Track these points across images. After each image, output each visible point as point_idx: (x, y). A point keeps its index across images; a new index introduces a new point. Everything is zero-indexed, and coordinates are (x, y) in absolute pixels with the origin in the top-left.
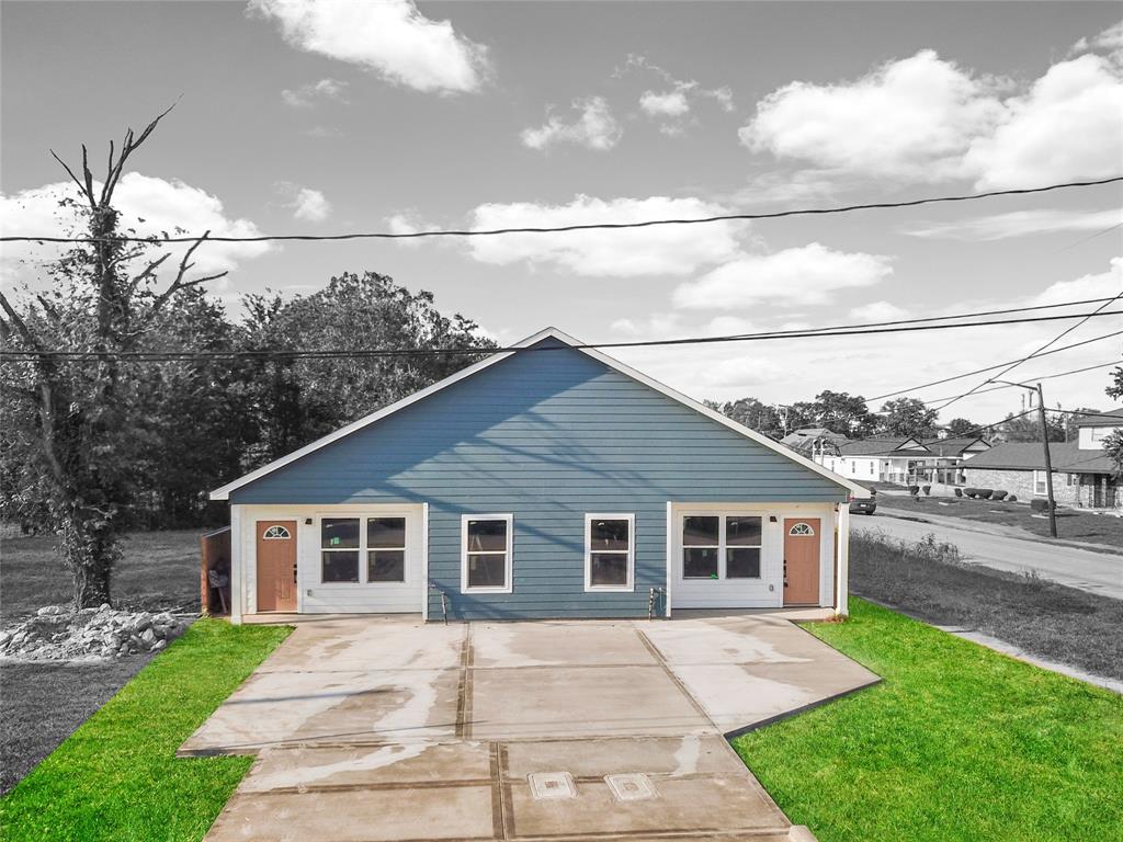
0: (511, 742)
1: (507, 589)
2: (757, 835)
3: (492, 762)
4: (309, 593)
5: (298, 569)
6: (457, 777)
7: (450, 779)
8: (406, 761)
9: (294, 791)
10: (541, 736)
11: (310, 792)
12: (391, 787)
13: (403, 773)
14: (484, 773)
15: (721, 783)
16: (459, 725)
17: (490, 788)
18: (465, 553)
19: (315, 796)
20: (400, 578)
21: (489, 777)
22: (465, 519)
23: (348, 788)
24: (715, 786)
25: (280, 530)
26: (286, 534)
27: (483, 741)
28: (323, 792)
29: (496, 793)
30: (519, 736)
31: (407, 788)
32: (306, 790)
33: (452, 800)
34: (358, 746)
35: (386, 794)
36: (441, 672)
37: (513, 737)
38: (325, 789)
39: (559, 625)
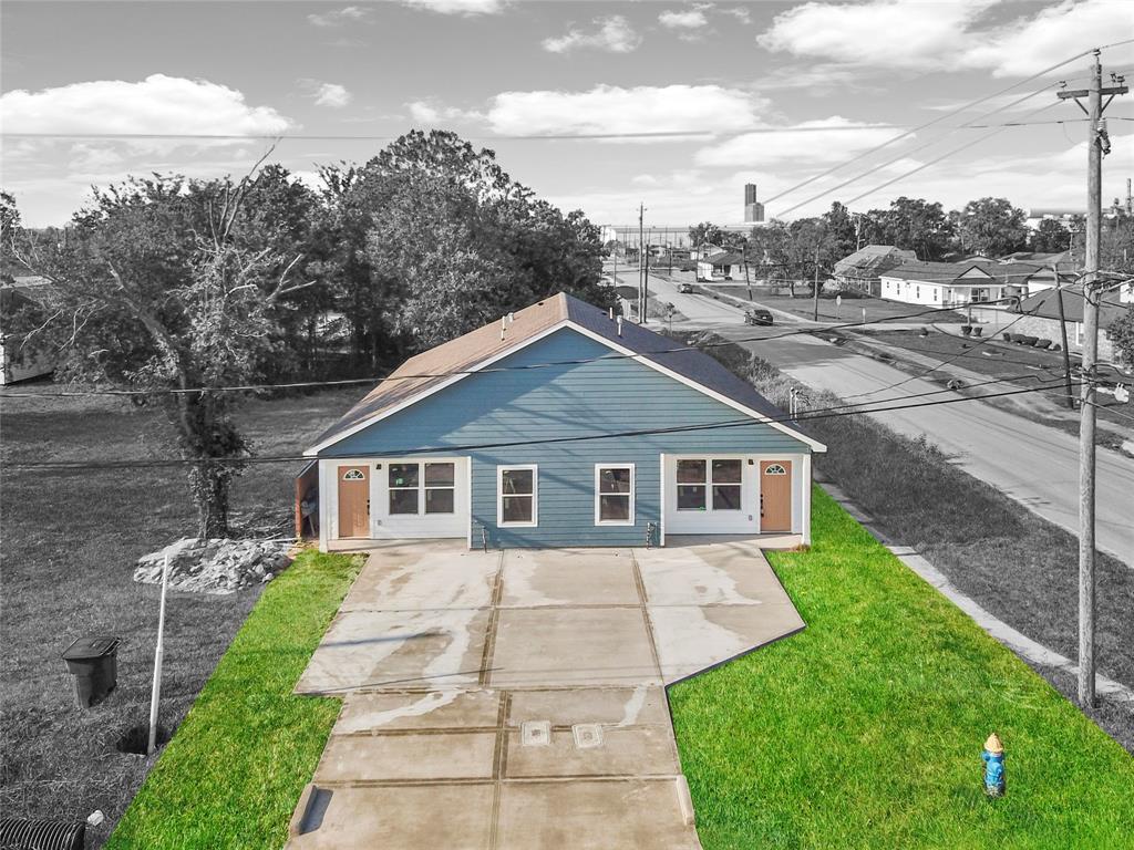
0: (515, 691)
1: (533, 524)
2: (657, 780)
3: (500, 711)
4: (380, 523)
5: (371, 504)
6: (474, 724)
7: (470, 726)
8: (443, 708)
9: (368, 734)
10: (536, 685)
11: (379, 735)
12: (430, 732)
13: (440, 719)
14: (493, 721)
15: (648, 734)
16: (482, 672)
17: (495, 734)
18: (500, 495)
19: (383, 738)
20: (451, 510)
21: (495, 725)
22: (501, 469)
23: (402, 732)
24: (644, 735)
25: (357, 473)
26: (361, 476)
27: (497, 689)
28: (388, 735)
29: (498, 740)
30: (522, 684)
31: (441, 733)
32: (377, 733)
33: (469, 745)
34: (412, 692)
35: (427, 738)
36: (476, 612)
37: (517, 686)
38: (388, 733)
39: (575, 553)
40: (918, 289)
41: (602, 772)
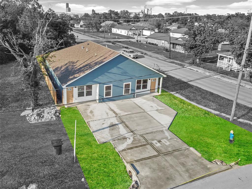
0: (143, 135)
1: (111, 96)
2: (187, 149)
3: (144, 140)
4: (76, 99)
5: (73, 95)
7: (143, 144)
8: (133, 141)
9: (125, 150)
10: (145, 133)
12: (137, 147)
13: (135, 144)
16: (132, 132)
17: (149, 145)
18: (105, 91)
20: (91, 95)
21: (147, 143)
22: (105, 86)
23: (132, 148)
24: (175, 140)
25: (70, 89)
26: (71, 90)
27: (139, 135)
29: (151, 146)
31: (139, 147)
33: (147, 148)
34: (124, 139)
36: (115, 118)
38: (129, 149)
39: (123, 101)
40: (121, 31)
41: (176, 149)
